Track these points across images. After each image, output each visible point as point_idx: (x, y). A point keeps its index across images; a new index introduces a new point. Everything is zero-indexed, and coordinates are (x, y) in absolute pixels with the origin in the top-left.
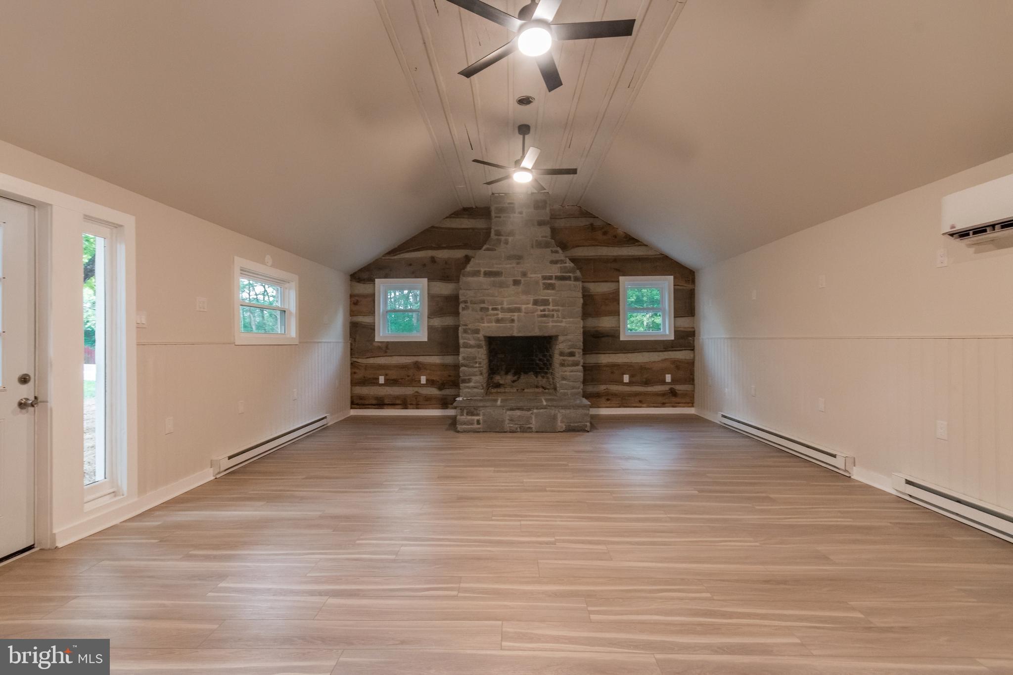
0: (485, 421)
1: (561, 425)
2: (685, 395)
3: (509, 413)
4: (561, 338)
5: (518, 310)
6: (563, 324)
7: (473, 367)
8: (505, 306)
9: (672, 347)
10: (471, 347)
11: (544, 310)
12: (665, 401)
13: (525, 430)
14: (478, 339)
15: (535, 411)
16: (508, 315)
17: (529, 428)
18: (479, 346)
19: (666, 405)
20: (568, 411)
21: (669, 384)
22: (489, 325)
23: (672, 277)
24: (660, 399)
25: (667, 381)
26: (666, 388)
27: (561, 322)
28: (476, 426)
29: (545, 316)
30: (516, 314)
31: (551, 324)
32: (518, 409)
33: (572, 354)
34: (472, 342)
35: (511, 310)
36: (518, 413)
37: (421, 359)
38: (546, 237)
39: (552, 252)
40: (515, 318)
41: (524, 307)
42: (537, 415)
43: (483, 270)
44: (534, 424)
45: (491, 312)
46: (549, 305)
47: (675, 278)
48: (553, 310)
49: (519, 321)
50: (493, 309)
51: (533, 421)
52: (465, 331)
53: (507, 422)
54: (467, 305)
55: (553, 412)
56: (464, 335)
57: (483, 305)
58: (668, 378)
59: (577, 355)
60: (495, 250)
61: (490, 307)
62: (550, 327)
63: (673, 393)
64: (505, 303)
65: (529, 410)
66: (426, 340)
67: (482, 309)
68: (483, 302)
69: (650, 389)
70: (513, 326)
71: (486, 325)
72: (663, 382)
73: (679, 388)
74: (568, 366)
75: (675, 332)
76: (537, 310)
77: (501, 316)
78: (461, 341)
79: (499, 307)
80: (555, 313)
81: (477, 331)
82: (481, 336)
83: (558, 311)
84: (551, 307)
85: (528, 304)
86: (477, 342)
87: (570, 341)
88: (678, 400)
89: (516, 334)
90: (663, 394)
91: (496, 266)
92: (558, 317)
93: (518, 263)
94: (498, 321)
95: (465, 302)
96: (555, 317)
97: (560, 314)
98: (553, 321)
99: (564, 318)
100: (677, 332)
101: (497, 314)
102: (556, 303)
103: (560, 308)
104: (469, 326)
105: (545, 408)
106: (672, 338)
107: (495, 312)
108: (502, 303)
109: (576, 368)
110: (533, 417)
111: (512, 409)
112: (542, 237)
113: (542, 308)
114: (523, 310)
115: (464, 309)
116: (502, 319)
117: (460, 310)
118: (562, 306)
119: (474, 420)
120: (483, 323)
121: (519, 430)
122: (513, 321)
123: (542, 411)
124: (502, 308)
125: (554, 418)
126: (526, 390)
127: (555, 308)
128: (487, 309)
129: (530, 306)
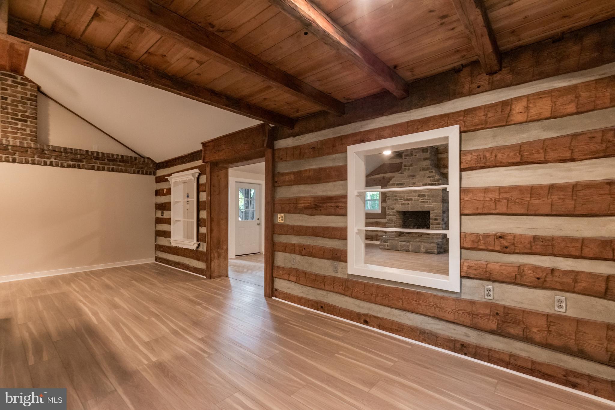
0: (390, 245)
1: (423, 250)
3: (400, 243)
4: (431, 212)
5: (411, 199)
6: (432, 206)
7: (391, 224)
8: (405, 198)
10: (390, 215)
11: (423, 199)
13: (406, 250)
14: (393, 212)
15: (411, 243)
16: (406, 202)
17: (409, 250)
18: (394, 215)
20: (426, 244)
22: (398, 206)
27: (431, 204)
28: (387, 247)
29: (423, 202)
30: (410, 201)
31: (426, 205)
32: (404, 241)
33: (436, 219)
34: (391, 213)
35: (407, 200)
36: (404, 243)
37: (379, 220)
38: (427, 165)
39: (430, 172)
40: (410, 203)
41: (413, 198)
42: (412, 244)
43: (396, 183)
44: (411, 248)
45: (399, 200)
46: (425, 197)
48: (427, 199)
49: (411, 204)
50: (400, 199)
51: (410, 247)
52: (388, 209)
53: (399, 246)
54: (390, 198)
55: (419, 244)
56: (388, 210)
57: (396, 198)
59: (439, 220)
60: (404, 173)
61: (399, 199)
62: (426, 207)
64: (405, 197)
65: (409, 242)
66: (380, 212)
67: (395, 199)
68: (396, 196)
70: (409, 207)
71: (397, 206)
74: (434, 225)
76: (419, 199)
77: (403, 202)
78: (387, 213)
79: (403, 198)
80: (428, 201)
81: (393, 209)
82: (395, 211)
83: (430, 199)
84: (426, 198)
85: (416, 197)
86: (393, 213)
87: (435, 213)
89: (410, 210)
91: (403, 181)
92: (430, 202)
93: (412, 179)
94: (402, 204)
95: (389, 196)
96: (428, 202)
97: (430, 201)
98: (427, 204)
99: (432, 203)
101: (402, 201)
102: (429, 196)
103: (431, 198)
104: (390, 207)
105: (415, 242)
107: (401, 200)
108: (404, 197)
109: (439, 226)
110: (410, 245)
111: (401, 241)
112: (426, 165)
113: (422, 198)
114: (413, 199)
115: (388, 199)
116: (404, 203)
117: (387, 200)
118: (432, 197)
119: (386, 244)
120: (396, 205)
121: (404, 250)
122: (408, 204)
123: (414, 243)
124: (404, 199)
125: (420, 246)
126: (423, 236)
127: (429, 198)
128: (397, 199)
129: (417, 197)
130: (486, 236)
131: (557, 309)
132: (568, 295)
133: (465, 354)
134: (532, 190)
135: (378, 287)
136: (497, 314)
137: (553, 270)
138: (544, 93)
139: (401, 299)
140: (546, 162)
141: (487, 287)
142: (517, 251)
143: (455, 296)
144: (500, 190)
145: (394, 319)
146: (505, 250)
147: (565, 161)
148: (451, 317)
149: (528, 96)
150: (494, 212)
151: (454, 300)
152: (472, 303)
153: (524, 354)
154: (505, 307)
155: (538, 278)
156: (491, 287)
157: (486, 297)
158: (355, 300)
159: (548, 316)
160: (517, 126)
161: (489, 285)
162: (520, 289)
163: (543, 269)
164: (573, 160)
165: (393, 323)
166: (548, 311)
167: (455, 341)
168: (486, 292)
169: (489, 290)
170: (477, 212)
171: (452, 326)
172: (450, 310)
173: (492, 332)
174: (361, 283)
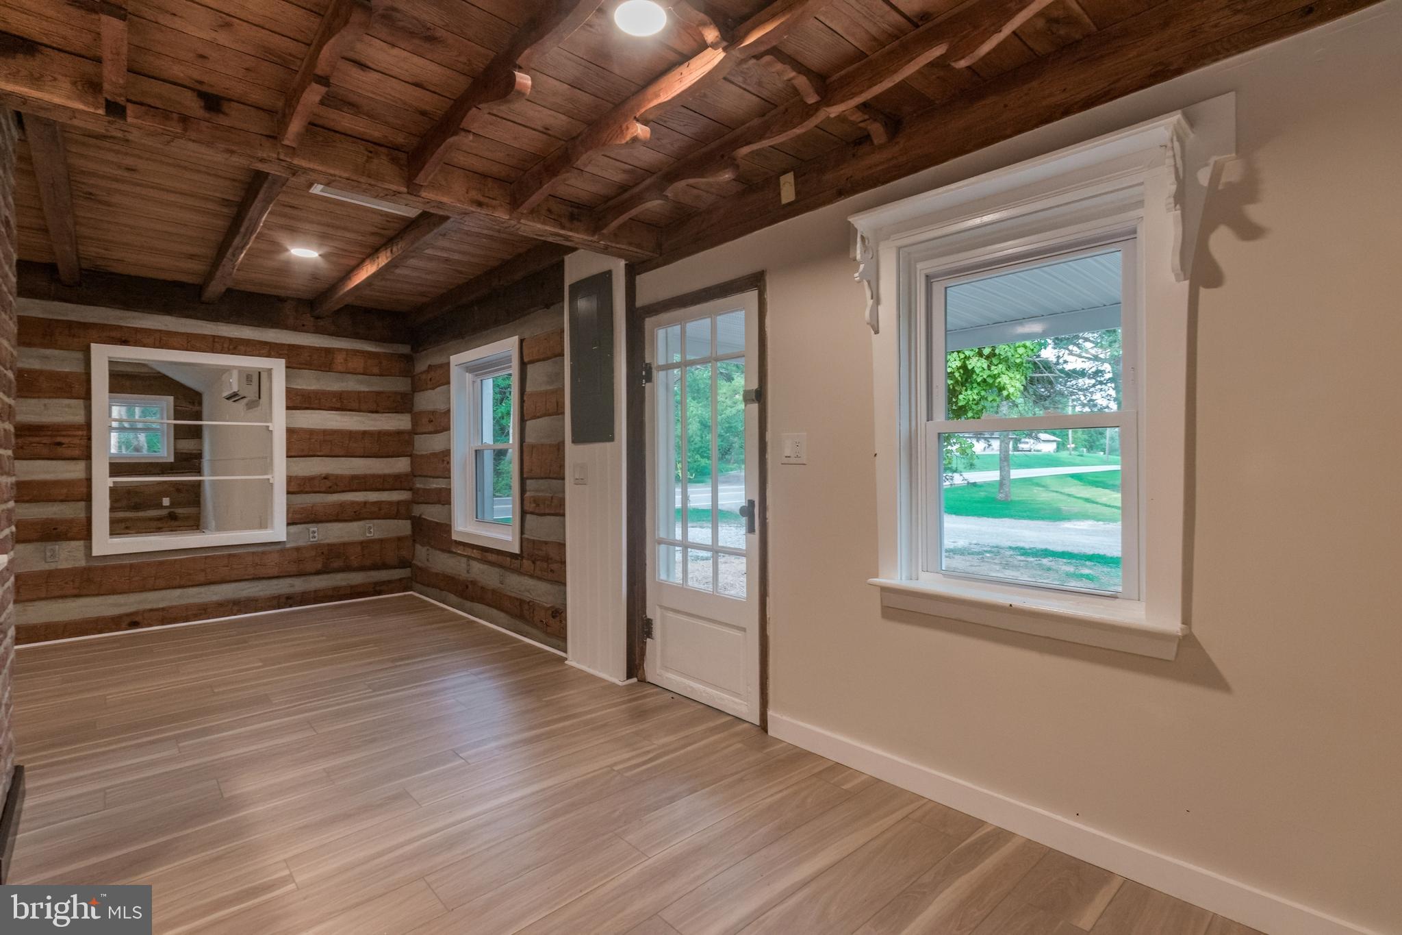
2: (187, 518)
9: (172, 470)
12: (160, 525)
19: (164, 529)
21: (166, 507)
23: (171, 399)
24: (154, 524)
25: (164, 505)
26: (164, 512)
47: (176, 399)
58: (166, 501)
63: (172, 517)
69: (141, 514)
72: (160, 506)
73: (180, 511)
75: (176, 453)
88: (176, 523)
90: (160, 519)
100: (177, 454)
106: (172, 460)
130: (311, 479)
131: (368, 535)
132: (375, 521)
133: (291, 606)
134: (351, 435)
135: (161, 563)
136: (323, 553)
137: (365, 503)
138: (358, 351)
139: (203, 570)
140: (359, 411)
141: (312, 529)
142: (339, 490)
143: (279, 547)
144: (325, 432)
145: (191, 601)
146: (330, 491)
147: (372, 412)
148: (275, 572)
149: (347, 350)
150: (319, 454)
151: (278, 551)
152: (298, 549)
153: (344, 583)
154: (329, 545)
155: (355, 512)
156: (315, 529)
157: (312, 540)
158: (107, 597)
159: (361, 543)
160: (337, 374)
161: (313, 528)
162: (341, 525)
163: (358, 503)
164: (377, 412)
165: (187, 607)
166: (362, 538)
167: (278, 597)
168: (311, 535)
169: (314, 532)
170: (303, 454)
171: (275, 582)
172: (273, 563)
173: (318, 573)
174: (122, 567)
